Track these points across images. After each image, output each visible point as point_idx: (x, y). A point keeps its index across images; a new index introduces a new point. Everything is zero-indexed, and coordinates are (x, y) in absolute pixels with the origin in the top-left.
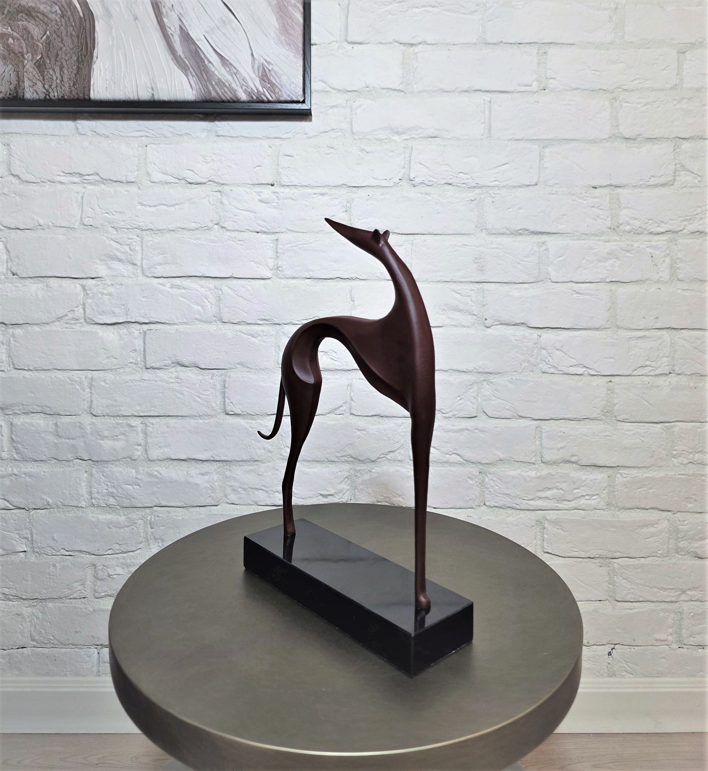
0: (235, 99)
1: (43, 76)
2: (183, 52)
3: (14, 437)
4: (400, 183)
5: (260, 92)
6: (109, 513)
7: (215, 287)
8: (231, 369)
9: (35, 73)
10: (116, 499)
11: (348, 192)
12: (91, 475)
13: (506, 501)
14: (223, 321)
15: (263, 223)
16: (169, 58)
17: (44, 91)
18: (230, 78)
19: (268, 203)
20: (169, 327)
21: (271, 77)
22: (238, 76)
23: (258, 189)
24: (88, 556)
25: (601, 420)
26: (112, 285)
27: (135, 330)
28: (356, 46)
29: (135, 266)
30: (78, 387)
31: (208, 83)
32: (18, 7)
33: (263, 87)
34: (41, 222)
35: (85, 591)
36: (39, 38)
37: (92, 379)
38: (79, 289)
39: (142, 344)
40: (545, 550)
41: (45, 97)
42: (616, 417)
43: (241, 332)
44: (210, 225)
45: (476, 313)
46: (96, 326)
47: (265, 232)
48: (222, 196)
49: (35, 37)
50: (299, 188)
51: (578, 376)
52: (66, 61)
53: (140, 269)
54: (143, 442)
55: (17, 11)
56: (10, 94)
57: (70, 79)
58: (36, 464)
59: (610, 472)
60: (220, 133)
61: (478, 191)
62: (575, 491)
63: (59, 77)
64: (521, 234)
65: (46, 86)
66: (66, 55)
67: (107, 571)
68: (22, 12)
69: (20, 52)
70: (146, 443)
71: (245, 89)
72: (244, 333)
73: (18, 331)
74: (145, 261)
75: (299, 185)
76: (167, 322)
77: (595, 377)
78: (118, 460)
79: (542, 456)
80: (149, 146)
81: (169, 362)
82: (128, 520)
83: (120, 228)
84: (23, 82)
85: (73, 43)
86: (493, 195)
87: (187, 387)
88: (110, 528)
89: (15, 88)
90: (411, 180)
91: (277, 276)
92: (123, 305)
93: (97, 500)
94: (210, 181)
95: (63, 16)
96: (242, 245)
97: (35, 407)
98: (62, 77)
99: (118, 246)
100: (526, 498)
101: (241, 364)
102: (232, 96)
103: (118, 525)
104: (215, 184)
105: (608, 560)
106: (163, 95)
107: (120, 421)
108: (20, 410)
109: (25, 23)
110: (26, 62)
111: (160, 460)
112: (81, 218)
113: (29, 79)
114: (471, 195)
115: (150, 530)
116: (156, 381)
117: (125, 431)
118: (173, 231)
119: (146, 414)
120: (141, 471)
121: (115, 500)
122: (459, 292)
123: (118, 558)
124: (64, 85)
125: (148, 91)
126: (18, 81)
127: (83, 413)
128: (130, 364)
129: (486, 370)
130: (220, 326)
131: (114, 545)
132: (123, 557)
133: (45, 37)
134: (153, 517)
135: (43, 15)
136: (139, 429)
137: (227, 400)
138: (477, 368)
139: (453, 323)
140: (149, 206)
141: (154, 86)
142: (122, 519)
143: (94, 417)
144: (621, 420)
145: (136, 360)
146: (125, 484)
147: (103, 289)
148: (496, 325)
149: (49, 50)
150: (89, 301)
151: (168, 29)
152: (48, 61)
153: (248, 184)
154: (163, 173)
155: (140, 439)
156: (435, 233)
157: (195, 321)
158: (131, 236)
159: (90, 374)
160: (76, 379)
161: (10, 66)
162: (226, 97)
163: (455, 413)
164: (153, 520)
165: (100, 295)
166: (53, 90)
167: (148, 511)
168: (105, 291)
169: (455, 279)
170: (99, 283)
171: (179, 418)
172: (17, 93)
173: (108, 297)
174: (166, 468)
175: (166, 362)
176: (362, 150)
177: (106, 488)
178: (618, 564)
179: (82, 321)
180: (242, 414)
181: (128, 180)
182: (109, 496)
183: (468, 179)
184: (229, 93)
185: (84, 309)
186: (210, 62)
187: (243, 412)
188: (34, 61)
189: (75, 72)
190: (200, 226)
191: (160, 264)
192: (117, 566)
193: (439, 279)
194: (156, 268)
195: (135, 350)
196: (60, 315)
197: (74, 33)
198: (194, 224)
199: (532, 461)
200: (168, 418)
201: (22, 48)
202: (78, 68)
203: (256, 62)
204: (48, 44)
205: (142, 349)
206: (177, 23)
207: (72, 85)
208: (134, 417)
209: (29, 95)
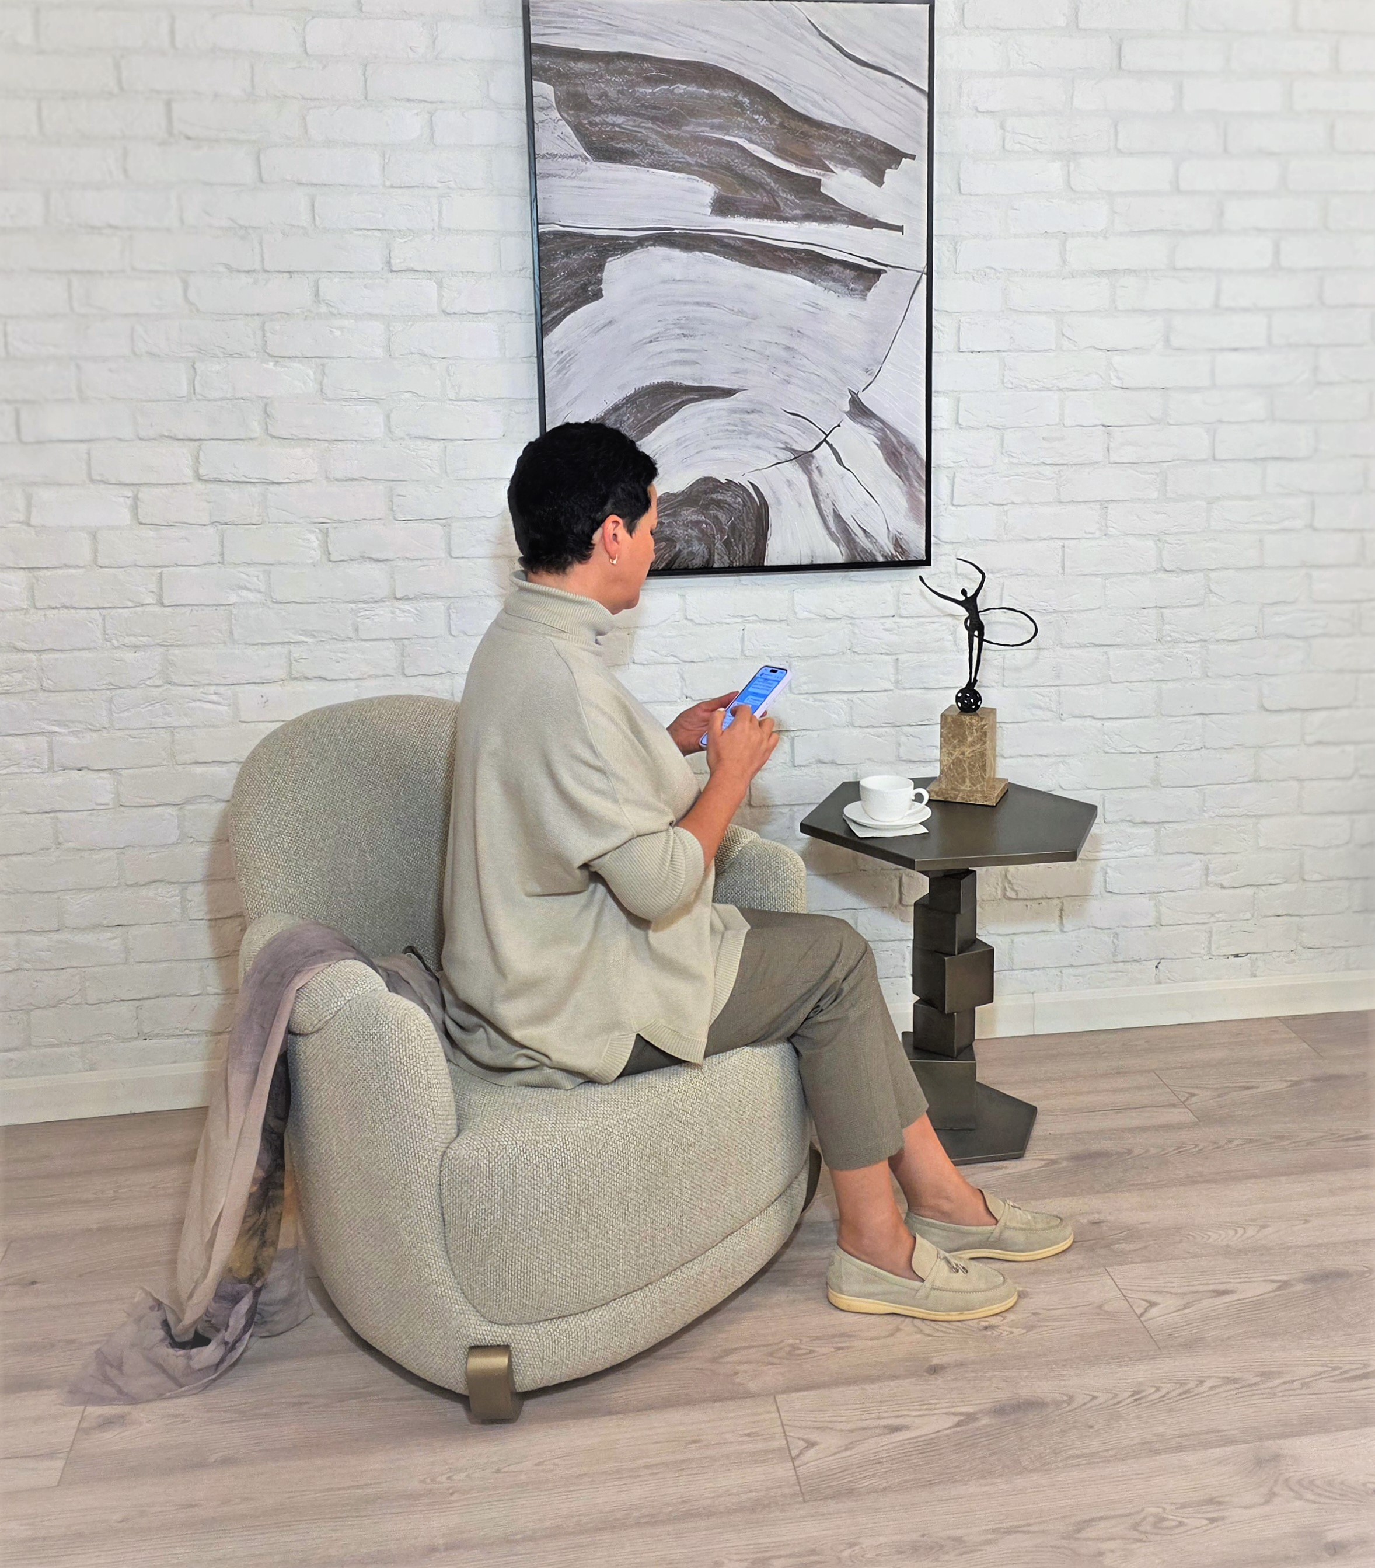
0: (874, 561)
1: (729, 551)
2: (835, 528)
5: (894, 556)
7: (848, 700)
9: (721, 549)
11: (953, 620)
14: (855, 725)
16: (824, 531)
17: (729, 561)
18: (870, 546)
19: (890, 631)
20: (812, 732)
21: (903, 545)
22: (877, 544)
23: (882, 620)
25: (1150, 787)
28: (959, 508)
31: (856, 553)
32: (710, 499)
33: (896, 552)
34: (711, 655)
36: (726, 523)
41: (729, 566)
43: (869, 733)
44: (844, 650)
47: (887, 654)
48: (854, 628)
49: (723, 522)
50: (915, 618)
55: (709, 503)
56: (700, 562)
57: (749, 553)
59: (1157, 826)
60: (852, 579)
63: (741, 552)
64: (1088, 647)
65: (731, 559)
66: (747, 535)
69: (711, 534)
71: (883, 554)
72: (871, 735)
74: (793, 681)
76: (811, 729)
80: (796, 592)
83: (774, 657)
84: (713, 557)
85: (752, 526)
89: (705, 559)
91: (897, 687)
94: (846, 617)
95: (744, 505)
96: (870, 665)
98: (744, 552)
102: (870, 556)
104: (849, 619)
105: (1154, 895)
106: (820, 561)
109: (715, 512)
110: (716, 541)
112: (742, 651)
113: (717, 554)
116: (801, 776)
118: (816, 657)
122: (1041, 694)
124: (745, 557)
125: (808, 556)
126: (710, 556)
130: (852, 730)
133: (730, 522)
135: (730, 505)
139: (1036, 719)
140: (797, 638)
141: (813, 555)
149: (734, 532)
151: (824, 511)
152: (733, 540)
153: (874, 617)
154: (807, 612)
157: (833, 727)
161: (704, 545)
162: (867, 558)
166: (736, 561)
172: (706, 564)
178: (1161, 896)
181: (780, 619)
184: (869, 554)
186: (856, 536)
188: (722, 541)
189: (753, 547)
191: (805, 683)
194: (802, 687)
197: (753, 517)
198: (831, 651)
201: (712, 530)
202: (756, 544)
203: (891, 533)
204: (733, 527)
206: (831, 506)
207: (753, 554)
209: (716, 565)
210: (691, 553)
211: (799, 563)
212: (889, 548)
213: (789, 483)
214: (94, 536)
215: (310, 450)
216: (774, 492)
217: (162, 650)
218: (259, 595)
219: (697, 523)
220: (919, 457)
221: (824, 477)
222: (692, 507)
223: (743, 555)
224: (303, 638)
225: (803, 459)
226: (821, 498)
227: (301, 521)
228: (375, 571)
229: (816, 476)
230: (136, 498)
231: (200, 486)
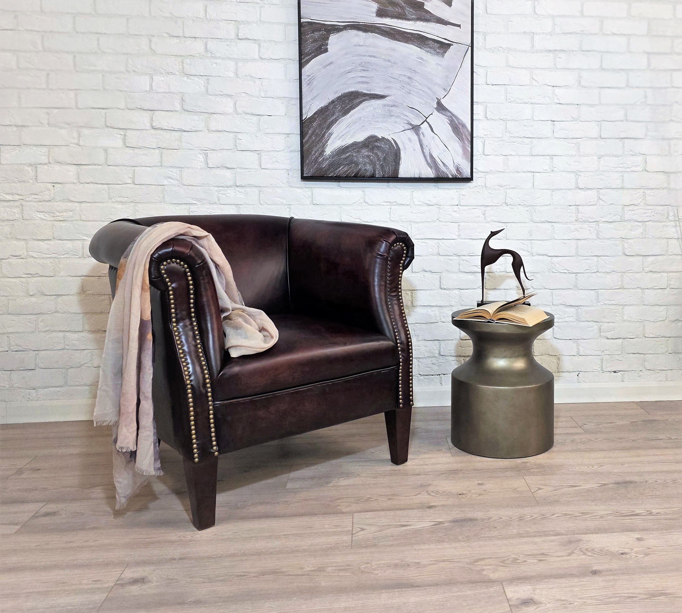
0: (447, 177)
1: (383, 170)
2: (430, 162)
4: (502, 205)
5: (456, 174)
7: (437, 242)
8: (443, 272)
9: (380, 169)
11: (484, 208)
14: (440, 255)
15: (454, 219)
16: (426, 163)
18: (446, 170)
19: (456, 212)
20: (420, 257)
21: (461, 170)
22: (448, 169)
23: (452, 207)
25: (573, 289)
28: (487, 156)
31: (438, 172)
32: (374, 145)
41: (383, 176)
43: (447, 259)
44: (436, 220)
45: (529, 251)
47: (454, 222)
48: (440, 209)
49: (380, 156)
51: (565, 274)
52: (391, 164)
54: (411, 300)
55: (373, 147)
56: (371, 176)
57: (391, 171)
60: (440, 187)
61: (529, 207)
65: (384, 173)
66: (391, 162)
68: (375, 147)
69: (375, 161)
70: (412, 300)
71: (451, 174)
74: (412, 233)
75: (467, 205)
76: (420, 255)
79: (553, 303)
80: (414, 192)
81: (420, 270)
84: (376, 172)
85: (393, 158)
86: (535, 209)
87: (427, 279)
89: (372, 173)
90: (506, 203)
91: (459, 238)
94: (436, 204)
95: (390, 149)
96: (447, 227)
101: (446, 270)
104: (438, 205)
106: (423, 176)
109: (377, 151)
110: (377, 165)
111: (417, 306)
112: (390, 218)
113: (377, 170)
114: (527, 209)
116: (416, 277)
118: (423, 222)
119: (412, 289)
120: (410, 310)
122: (523, 243)
124: (389, 173)
125: (418, 174)
126: (374, 171)
130: (438, 257)
133: (383, 156)
134: (414, 327)
135: (382, 148)
136: (410, 295)
137: (442, 284)
141: (420, 173)
148: (536, 255)
149: (385, 161)
151: (425, 153)
152: (385, 165)
153: (449, 205)
154: (419, 201)
155: (410, 298)
156: (516, 222)
157: (430, 255)
158: (408, 224)
161: (372, 166)
162: (444, 177)
166: (386, 174)
167: (413, 325)
169: (522, 239)
172: (373, 175)
174: (419, 309)
176: (489, 193)
181: (407, 204)
183: (527, 203)
184: (445, 175)
186: (440, 165)
187: (447, 288)
188: (379, 164)
190: (432, 220)
191: (418, 234)
193: (516, 239)
194: (416, 236)
197: (393, 155)
198: (430, 220)
200: (420, 291)
202: (395, 167)
203: (455, 164)
204: (385, 159)
207: (392, 173)
208: (408, 290)
209: (377, 176)
210: (365, 170)
211: (414, 177)
212: (454, 172)
213: (410, 140)
214: (106, 150)
215: (201, 117)
216: (403, 143)
217: (134, 204)
218: (176, 182)
219: (368, 157)
220: (468, 130)
221: (425, 137)
222: (366, 148)
223: (389, 171)
224: (196, 202)
225: (416, 129)
226: (424, 147)
227: (196, 149)
228: (228, 174)
229: (421, 136)
230: (125, 135)
231: (153, 131)
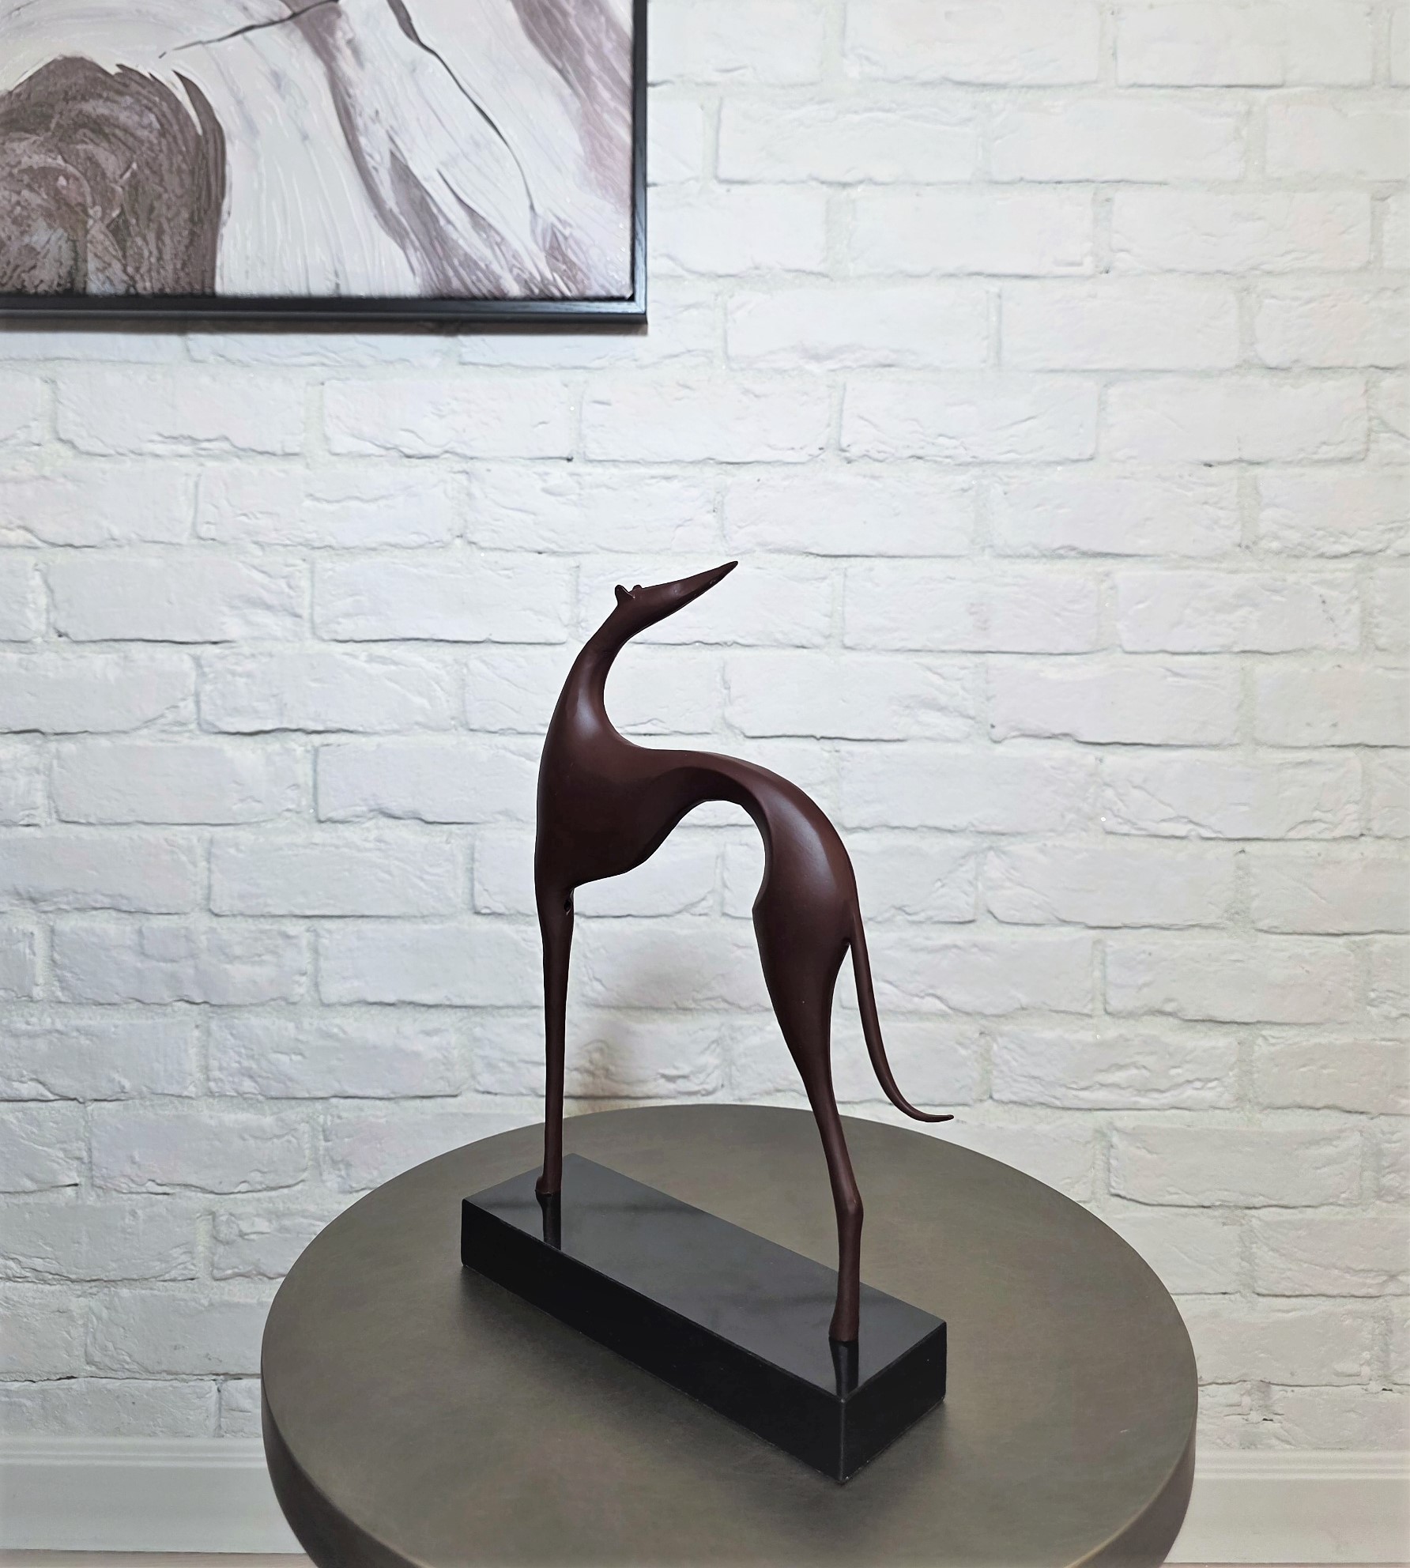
0: (497, 293)
1: (124, 250)
2: (397, 203)
3: (57, 957)
4: (822, 457)
5: (548, 279)
6: (243, 1109)
7: (456, 661)
8: (484, 823)
9: (107, 243)
10: (256, 1082)
11: (718, 474)
12: (208, 1033)
13: (1034, 1092)
14: (472, 727)
15: (552, 534)
16: (370, 213)
17: (126, 278)
19: (560, 495)
20: (363, 739)
21: (569, 250)
22: (503, 248)
23: (541, 467)
24: (200, 1195)
25: (1223, 929)
26: (253, 656)
27: (298, 745)
28: (735, 189)
29: (298, 619)
30: (184, 858)
31: (445, 263)
32: (77, 116)
33: (553, 270)
34: (116, 532)
35: (193, 1264)
36: (117, 177)
37: (211, 842)
38: (188, 665)
39: (310, 773)
40: (1113, 1191)
41: (127, 290)
42: (1253, 922)
43: (505, 748)
44: (447, 537)
45: (972, 713)
46: (221, 739)
48: (470, 481)
49: (109, 174)
50: (622, 466)
51: (1177, 842)
52: (169, 220)
53: (307, 625)
54: (310, 968)
55: (75, 123)
56: (59, 285)
58: (101, 1010)
59: (1243, 1033)
60: (468, 358)
61: (975, 471)
62: (1173, 1072)
63: (155, 252)
64: (1061, 557)
65: (130, 270)
66: (169, 208)
67: (238, 1225)
68: (84, 126)
69: (79, 204)
70: (317, 970)
71: (518, 275)
72: (513, 753)
73: (69, 747)
74: (317, 608)
75: (622, 459)
76: (361, 729)
77: (1212, 843)
78: (262, 1004)
79: (1105, 1000)
80: (327, 384)
81: (365, 809)
82: (280, 1123)
83: (270, 545)
84: (85, 261)
85: (182, 185)
86: (1006, 480)
87: (397, 859)
88: (244, 1139)
89: (70, 273)
90: (844, 451)
91: (577, 638)
92: (274, 696)
93: (220, 1084)
94: (447, 452)
95: (163, 133)
96: (509, 578)
97: (100, 897)
98: (160, 251)
99: (265, 580)
100: (1074, 1086)
101: (506, 813)
102: (491, 287)
103: (261, 1135)
104: (457, 458)
105: (1238, 1212)
106: (358, 287)
107: (265, 925)
108: (68, 903)
109: (91, 147)
110: (91, 222)
111: (344, 1005)
112: (194, 525)
113: (96, 255)
114: (962, 479)
115: (323, 1143)
116: (337, 847)
117: (277, 946)
118: (374, 549)
119: (316, 912)
120: (306, 1025)
121: (253, 1084)
122: (939, 671)
123: (259, 1200)
124: (163, 268)
125: (328, 279)
126: (75, 260)
127: (193, 910)
128: (288, 814)
129: (994, 828)
130: (463, 738)
131: (253, 1174)
132: (270, 1198)
133: (128, 175)
134: (329, 1118)
135: (126, 130)
136: (304, 942)
137: (477, 886)
138: (975, 823)
139: (928, 734)
140: (328, 502)
141: (339, 268)
142: (268, 1121)
143: (215, 919)
144: (1265, 928)
145: (299, 805)
146: (276, 1052)
147: (236, 664)
148: (1014, 737)
149: (136, 200)
150: (208, 687)
151: (368, 158)
152: (134, 221)
153: (520, 458)
154: (354, 436)
155: (305, 961)
156: (891, 554)
157: (416, 727)
158: (291, 561)
159: (207, 832)
160: (181, 842)
161: (60, 231)
162: (479, 289)
163: (931, 913)
164: (329, 1123)
165: (229, 677)
166: (142, 276)
167: (319, 1105)
168: (239, 669)
169: (931, 646)
170: (227, 652)
171: (383, 920)
172: (72, 282)
173: (244, 680)
174: (356, 1020)
175: (358, 809)
176: (746, 392)
177: (237, 1058)
178: (1259, 1219)
179: (193, 726)
180: (507, 912)
181: (288, 450)
182: (243, 1075)
183: (955, 448)
184: (486, 282)
185: (198, 703)
186: (449, 222)
187: (509, 910)
188: (107, 221)
189: (186, 241)
190: (426, 539)
191: (347, 615)
192: (258, 1215)
193: (899, 645)
194: (339, 623)
195: (296, 786)
196: (151, 716)
197: (184, 166)
198: (414, 537)
199: (1086, 1011)
200: (360, 921)
201: (83, 195)
202: (192, 233)
203: (540, 221)
204: (135, 186)
205: (311, 784)
206: (386, 147)
207: (179, 266)
208: (294, 919)
209: (96, 285)
213: (278, 80)
216: (240, 102)
219: (44, 175)
221: (368, 65)
222: (33, 132)
226: (359, 122)
229: (346, 64)
